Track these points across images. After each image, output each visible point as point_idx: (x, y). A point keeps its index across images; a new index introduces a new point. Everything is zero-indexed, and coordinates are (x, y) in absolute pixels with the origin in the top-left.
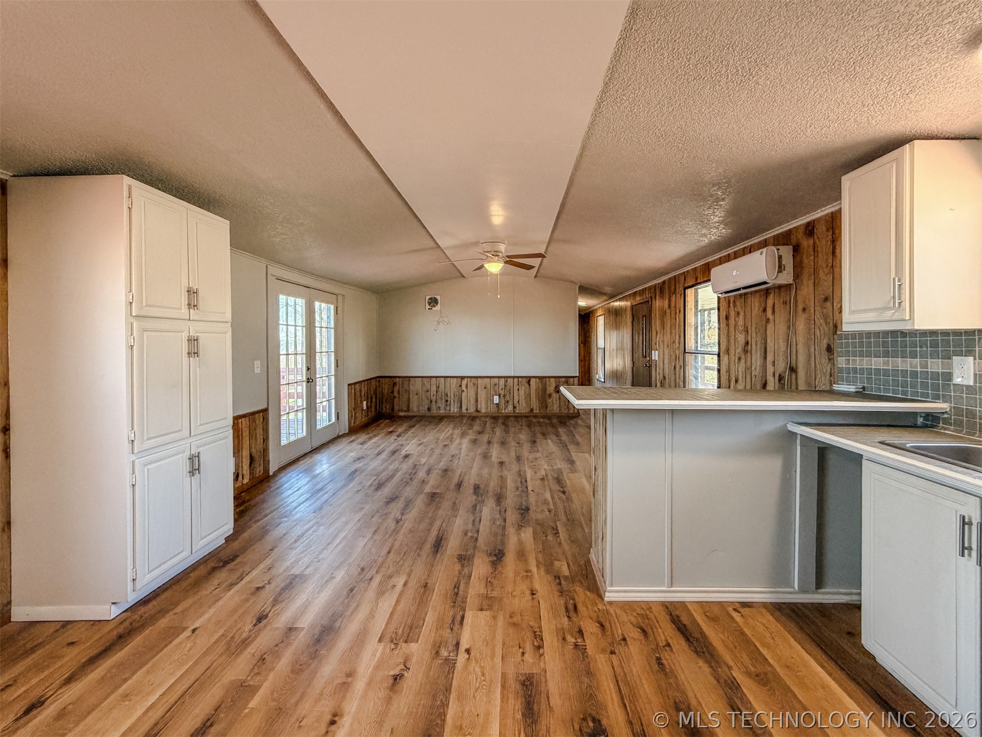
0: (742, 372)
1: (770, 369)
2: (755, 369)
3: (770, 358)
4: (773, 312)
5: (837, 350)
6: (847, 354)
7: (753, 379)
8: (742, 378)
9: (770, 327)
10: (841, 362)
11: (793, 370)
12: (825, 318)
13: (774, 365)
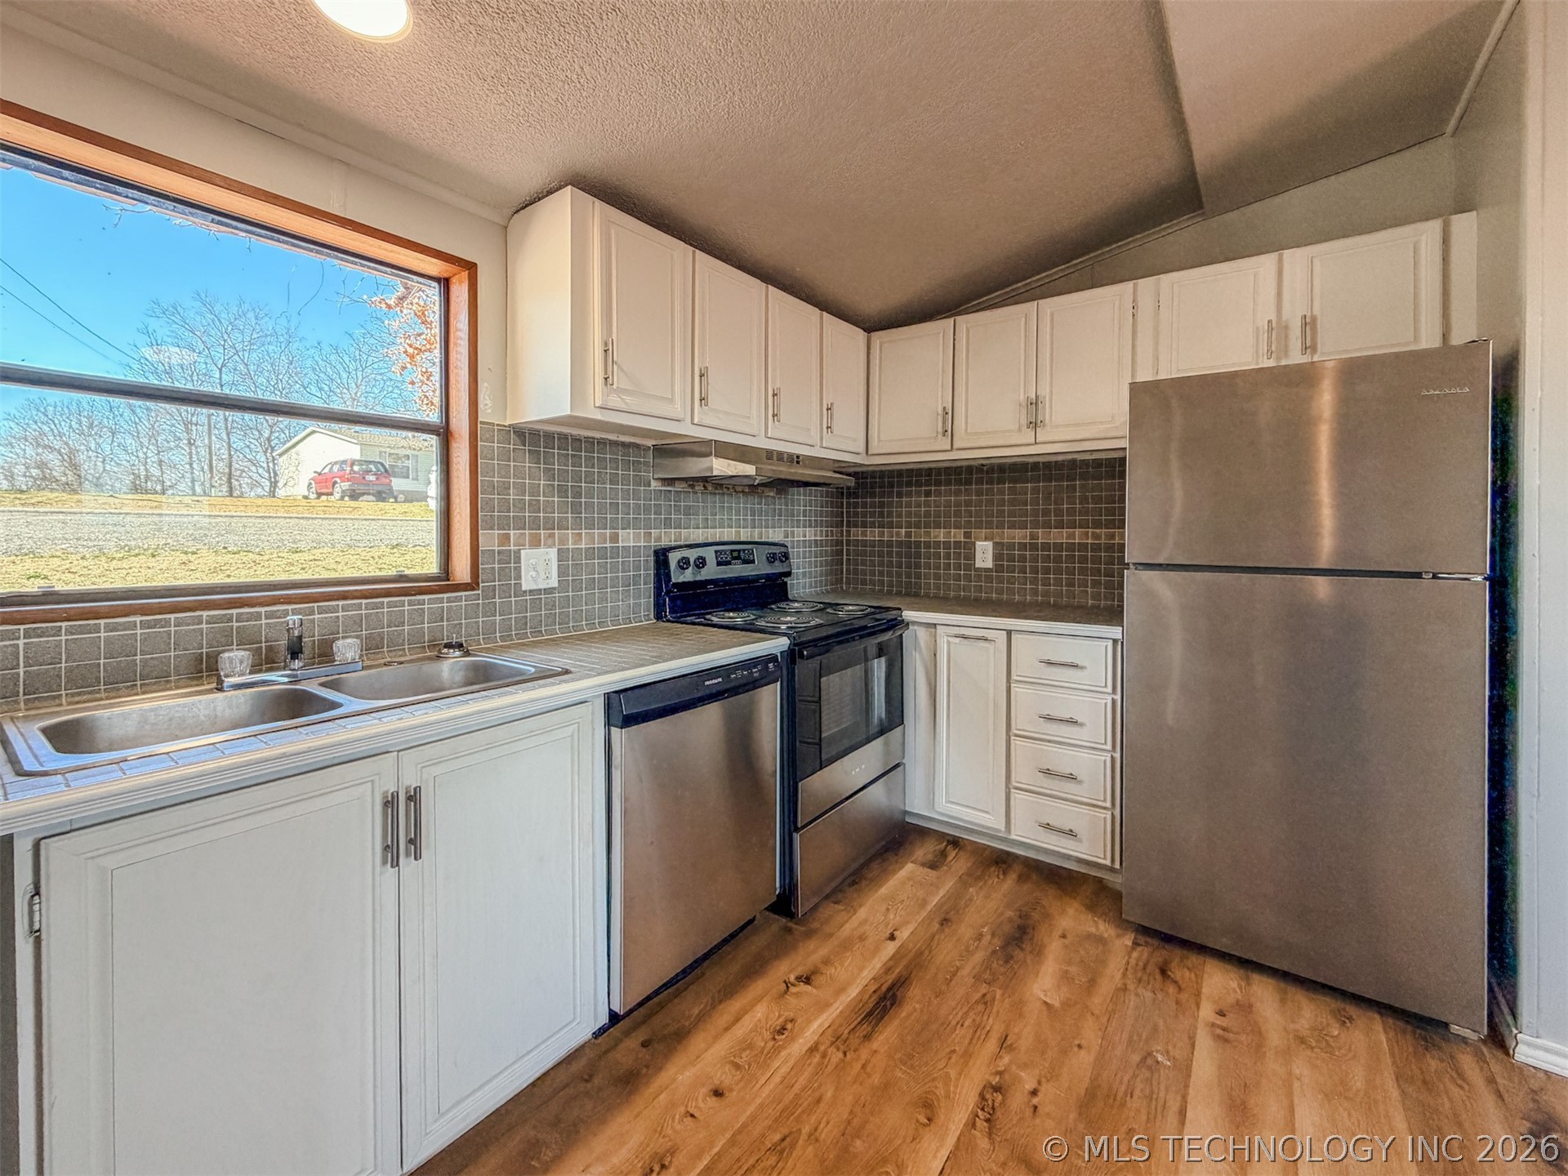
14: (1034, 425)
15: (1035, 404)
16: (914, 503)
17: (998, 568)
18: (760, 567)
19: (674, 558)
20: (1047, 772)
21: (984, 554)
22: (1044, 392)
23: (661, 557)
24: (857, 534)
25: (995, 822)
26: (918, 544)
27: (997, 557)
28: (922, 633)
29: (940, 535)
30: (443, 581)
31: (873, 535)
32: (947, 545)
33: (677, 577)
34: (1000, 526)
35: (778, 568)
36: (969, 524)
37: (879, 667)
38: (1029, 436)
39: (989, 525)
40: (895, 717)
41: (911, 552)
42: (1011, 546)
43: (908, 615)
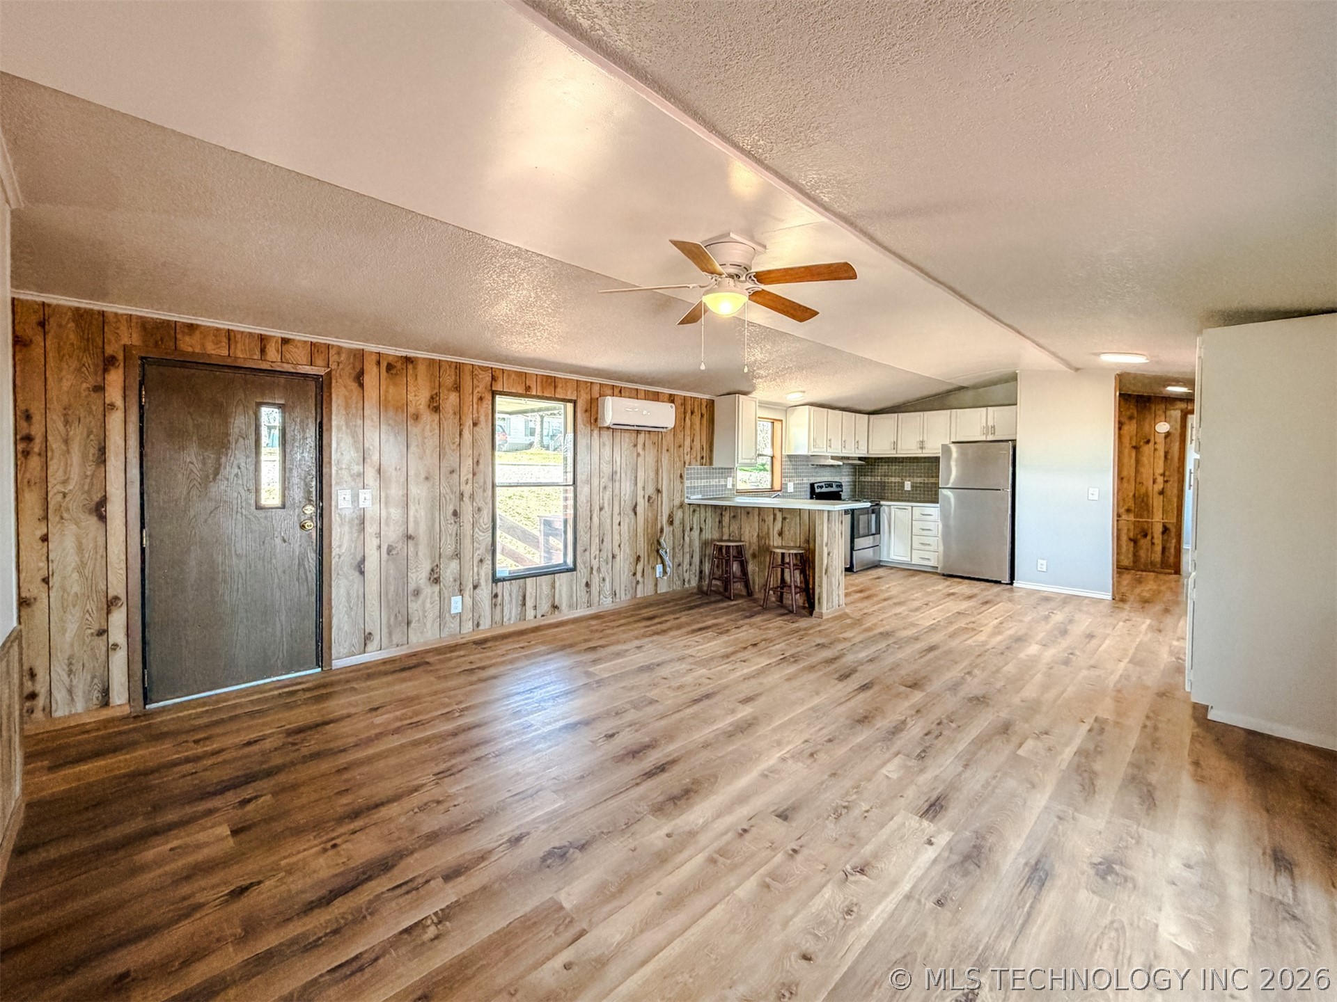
0: (609, 499)
1: (640, 493)
2: (625, 495)
3: (640, 485)
4: (644, 448)
5: (685, 476)
6: (691, 478)
7: (622, 503)
8: (609, 505)
9: (640, 459)
10: (687, 483)
11: (659, 491)
12: (679, 457)
13: (644, 490)
14: (922, 448)
15: (922, 442)
16: (884, 468)
17: (912, 490)
18: (834, 489)
19: (816, 485)
20: (923, 544)
21: (908, 486)
22: (925, 439)
23: (812, 485)
24: (863, 479)
25: (907, 559)
26: (885, 482)
27: (912, 487)
28: (886, 508)
29: (893, 479)
30: (772, 490)
31: (869, 479)
32: (895, 483)
33: (818, 490)
34: (913, 477)
35: (839, 489)
36: (902, 476)
37: (874, 516)
38: (920, 451)
39: (910, 476)
40: (878, 532)
41: (883, 485)
42: (916, 483)
43: (882, 503)
